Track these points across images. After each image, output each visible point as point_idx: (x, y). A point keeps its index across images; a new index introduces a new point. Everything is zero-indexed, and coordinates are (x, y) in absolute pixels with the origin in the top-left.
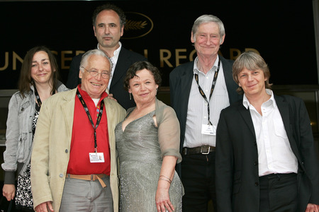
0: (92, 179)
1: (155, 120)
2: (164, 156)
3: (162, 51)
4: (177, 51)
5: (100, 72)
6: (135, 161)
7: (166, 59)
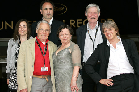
0: (43, 77)
1: (70, 50)
2: (74, 66)
3: (71, 20)
4: (78, 20)
5: (45, 30)
6: (61, 68)
7: (73, 24)
